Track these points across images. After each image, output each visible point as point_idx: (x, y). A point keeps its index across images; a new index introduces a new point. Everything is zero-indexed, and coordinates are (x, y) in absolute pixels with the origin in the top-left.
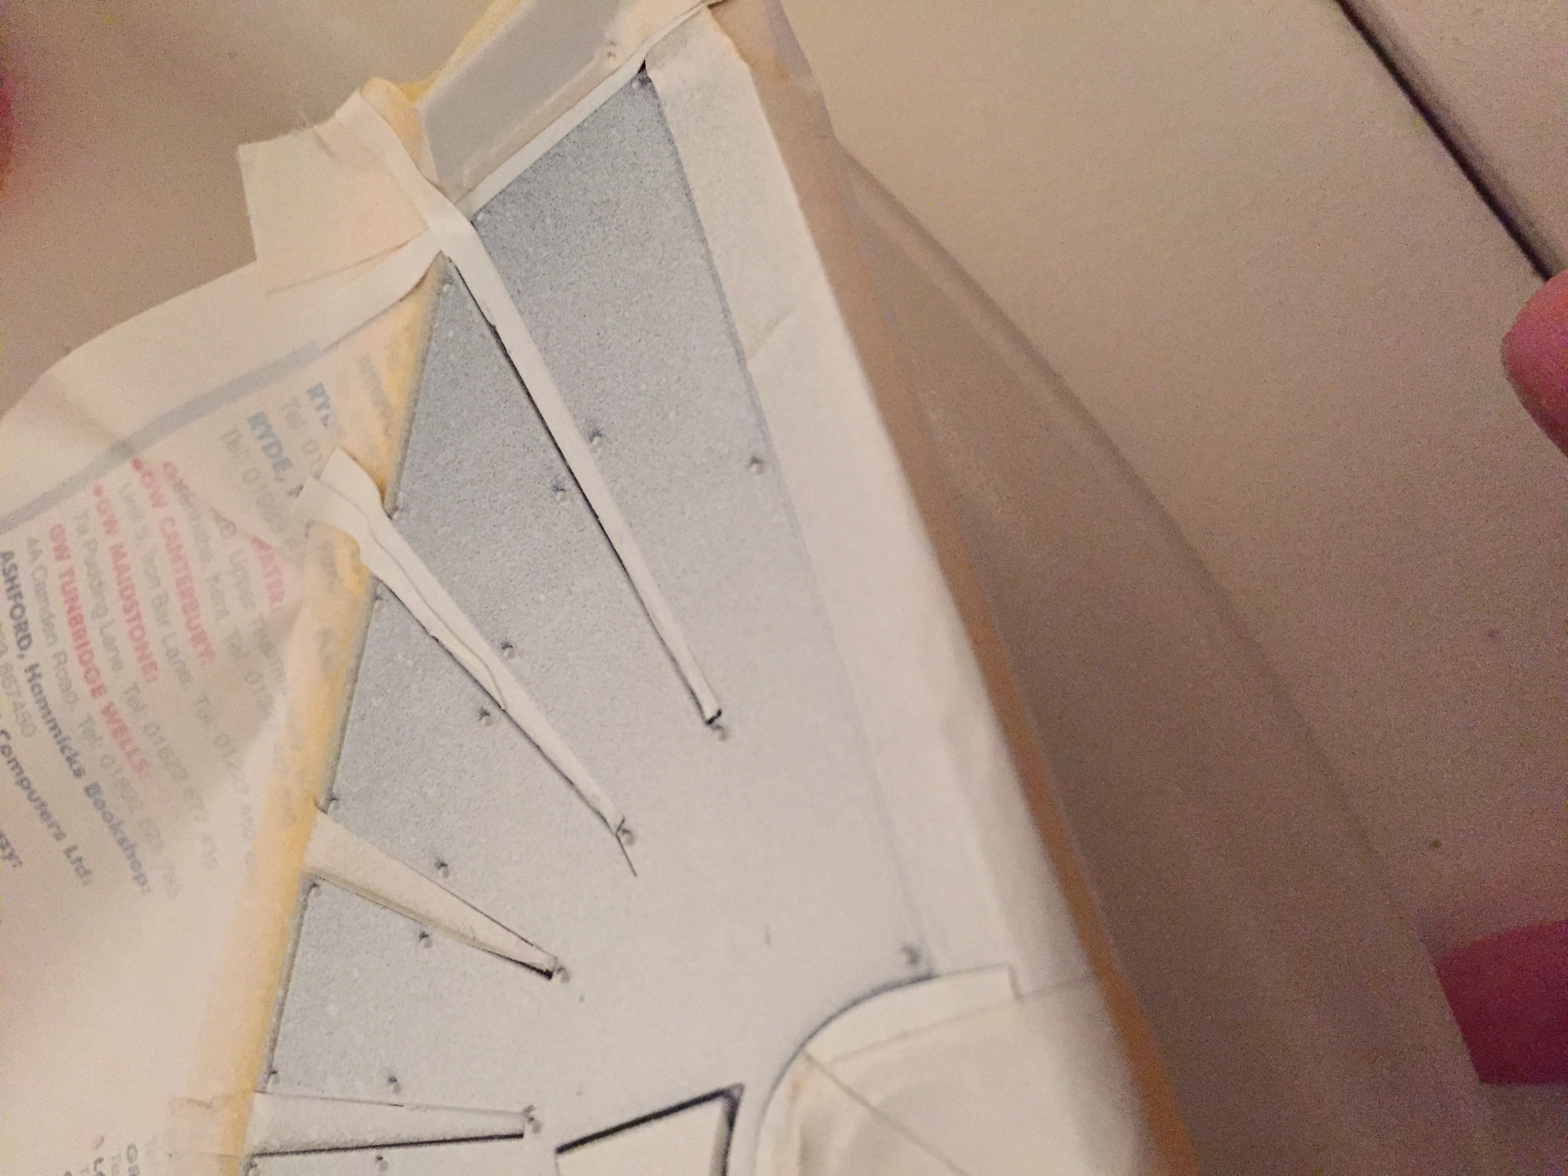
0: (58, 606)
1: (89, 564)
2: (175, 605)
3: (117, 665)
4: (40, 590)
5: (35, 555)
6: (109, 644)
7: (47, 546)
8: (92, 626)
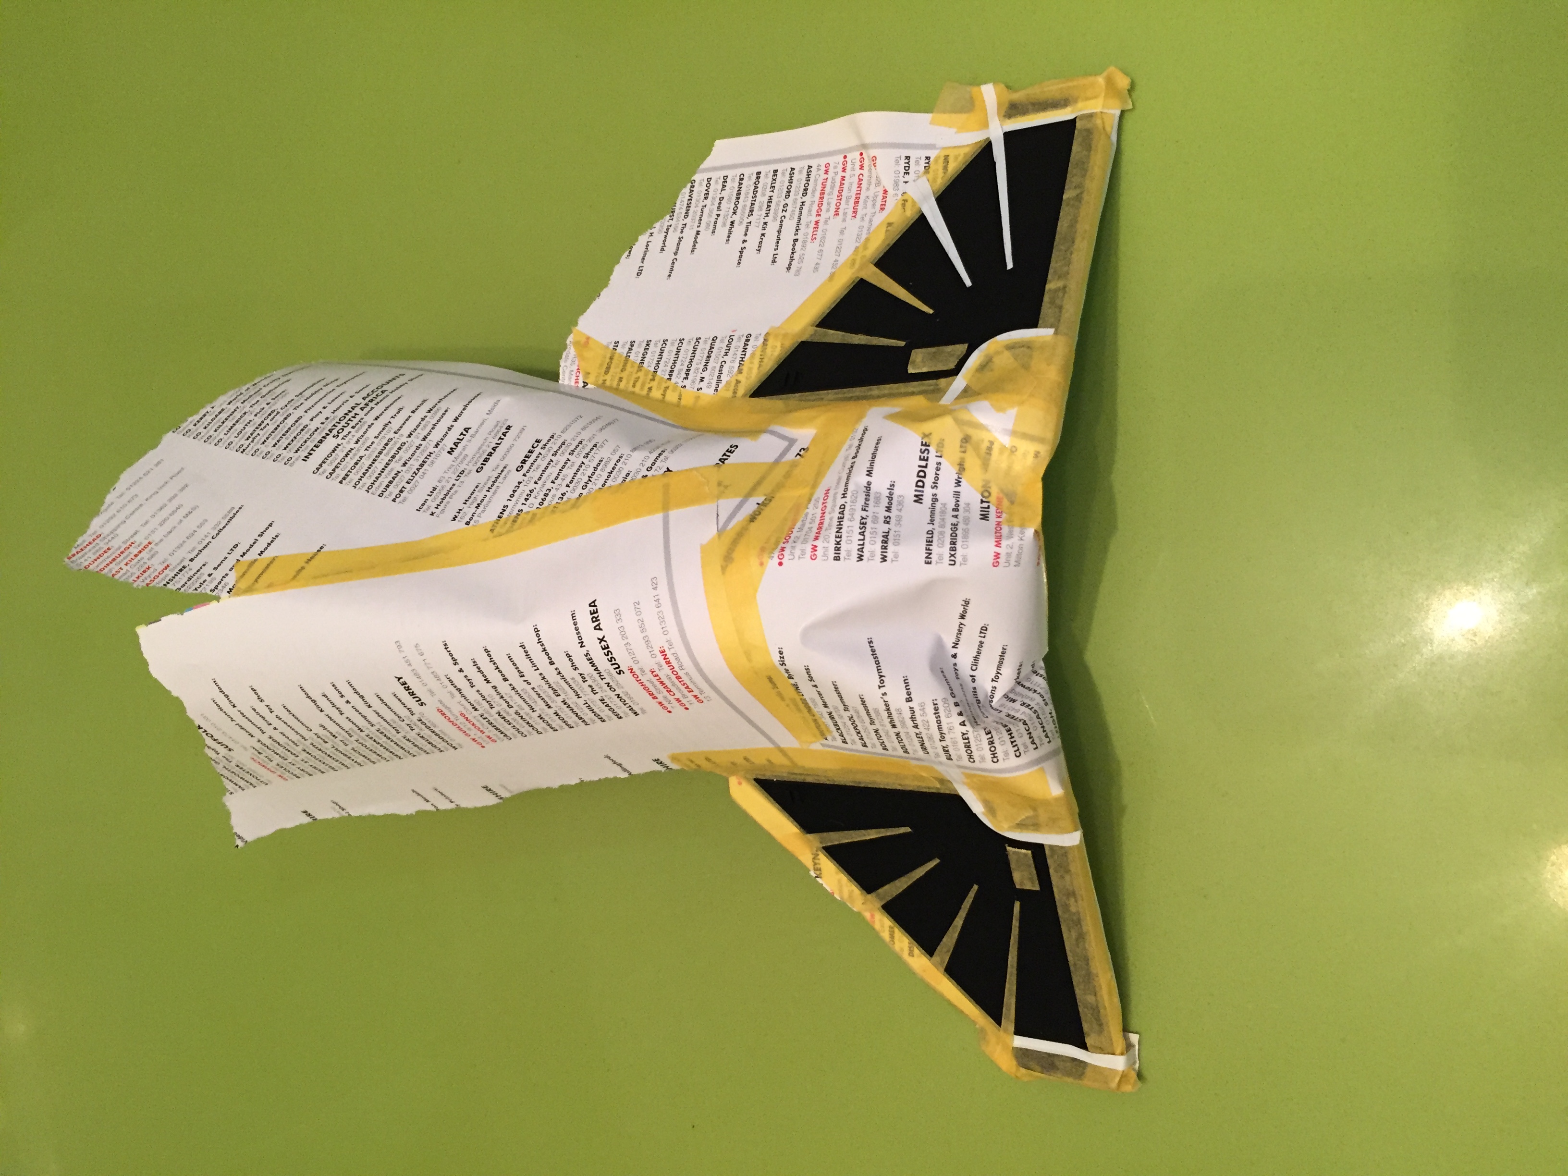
0: (819, 188)
1: (833, 179)
2: (852, 201)
3: (828, 210)
4: (816, 181)
5: (819, 170)
6: (829, 204)
7: (823, 169)
8: (826, 196)
